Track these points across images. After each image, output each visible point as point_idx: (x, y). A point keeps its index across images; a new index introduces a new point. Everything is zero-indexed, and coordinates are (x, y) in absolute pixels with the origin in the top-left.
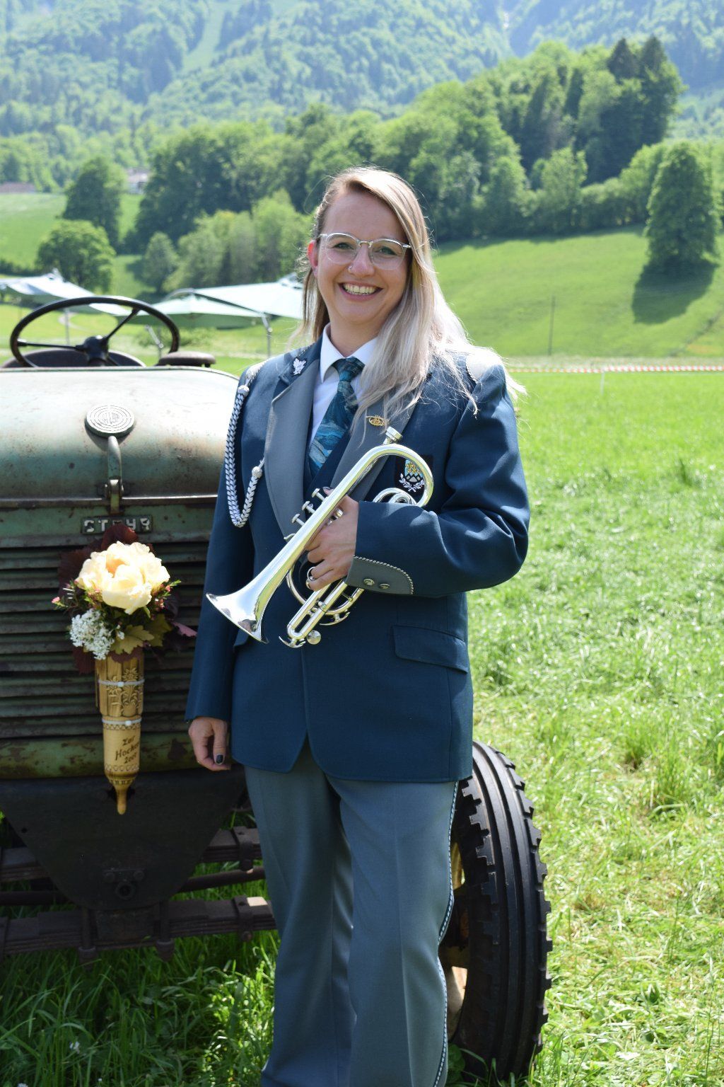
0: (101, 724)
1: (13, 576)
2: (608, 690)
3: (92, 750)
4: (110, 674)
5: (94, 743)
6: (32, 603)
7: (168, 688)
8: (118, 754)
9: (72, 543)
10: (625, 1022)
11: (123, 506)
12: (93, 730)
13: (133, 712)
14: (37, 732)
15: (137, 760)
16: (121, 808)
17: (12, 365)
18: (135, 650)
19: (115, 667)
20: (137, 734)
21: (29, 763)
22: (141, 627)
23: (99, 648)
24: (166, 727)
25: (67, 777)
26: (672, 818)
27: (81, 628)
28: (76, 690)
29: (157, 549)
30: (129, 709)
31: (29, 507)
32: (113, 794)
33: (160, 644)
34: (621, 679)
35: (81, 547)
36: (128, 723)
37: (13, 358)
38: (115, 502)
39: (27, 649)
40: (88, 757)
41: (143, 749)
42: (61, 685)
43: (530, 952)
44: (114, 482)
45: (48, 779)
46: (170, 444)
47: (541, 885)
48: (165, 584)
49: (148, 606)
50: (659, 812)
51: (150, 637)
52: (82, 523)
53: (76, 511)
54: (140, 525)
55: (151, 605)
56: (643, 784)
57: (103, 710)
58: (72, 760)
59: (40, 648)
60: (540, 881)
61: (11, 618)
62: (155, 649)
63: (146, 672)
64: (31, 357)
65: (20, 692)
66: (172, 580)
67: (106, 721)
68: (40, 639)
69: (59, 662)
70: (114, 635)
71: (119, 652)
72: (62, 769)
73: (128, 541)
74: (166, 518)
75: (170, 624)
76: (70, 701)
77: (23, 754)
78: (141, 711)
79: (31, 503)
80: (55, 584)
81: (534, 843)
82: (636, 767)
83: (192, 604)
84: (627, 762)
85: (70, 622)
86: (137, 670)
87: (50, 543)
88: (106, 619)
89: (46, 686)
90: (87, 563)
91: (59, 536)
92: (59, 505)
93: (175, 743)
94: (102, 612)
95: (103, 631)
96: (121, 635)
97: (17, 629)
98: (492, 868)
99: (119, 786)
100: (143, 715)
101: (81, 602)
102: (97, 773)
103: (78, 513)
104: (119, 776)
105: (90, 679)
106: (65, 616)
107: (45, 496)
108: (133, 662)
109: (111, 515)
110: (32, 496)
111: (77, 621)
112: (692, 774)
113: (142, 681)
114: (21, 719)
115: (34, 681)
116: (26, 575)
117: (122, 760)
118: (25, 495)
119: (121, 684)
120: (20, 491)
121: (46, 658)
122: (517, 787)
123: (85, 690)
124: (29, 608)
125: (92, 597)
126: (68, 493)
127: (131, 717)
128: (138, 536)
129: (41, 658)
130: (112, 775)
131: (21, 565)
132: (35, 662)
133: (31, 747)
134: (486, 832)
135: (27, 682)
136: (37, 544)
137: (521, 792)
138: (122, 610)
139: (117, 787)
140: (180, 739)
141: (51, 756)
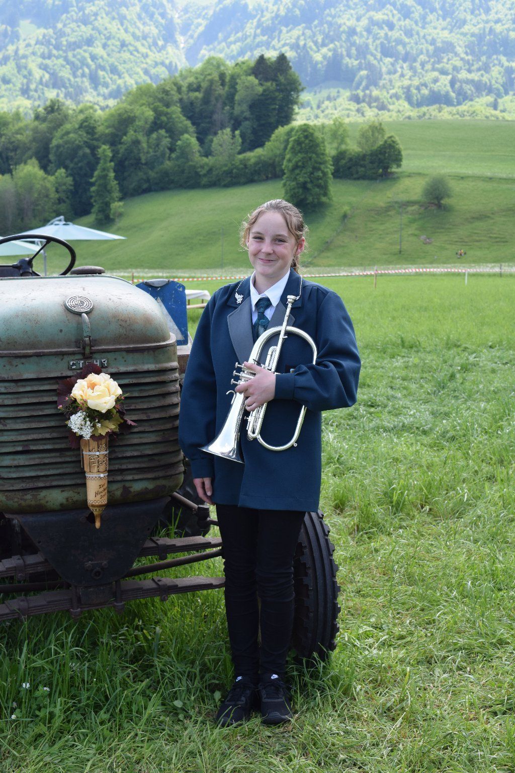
0: (85, 478)
3: (79, 493)
4: (91, 448)
5: (80, 489)
6: (41, 410)
7: (120, 456)
8: (96, 494)
9: (64, 375)
11: (92, 352)
12: (79, 481)
13: (104, 469)
14: (48, 484)
15: (106, 496)
16: (98, 525)
18: (108, 433)
19: (94, 444)
20: (106, 482)
21: (43, 502)
22: (107, 421)
23: (87, 433)
24: (119, 478)
25: (64, 509)
26: (371, 538)
27: (75, 421)
28: (68, 459)
29: (114, 376)
30: (102, 468)
31: (38, 355)
32: (91, 518)
33: (117, 430)
35: (70, 377)
36: (102, 475)
38: (87, 350)
39: (40, 436)
40: (76, 497)
41: (108, 492)
42: (60, 457)
43: (329, 592)
44: (87, 339)
45: (53, 511)
46: (114, 316)
48: (120, 396)
50: (363, 534)
51: (113, 427)
52: (69, 363)
53: (65, 357)
54: (101, 363)
55: (114, 407)
56: (349, 520)
57: (86, 469)
58: (67, 499)
59: (47, 436)
61: (30, 419)
62: (115, 434)
63: (109, 447)
65: (37, 461)
66: (124, 393)
67: (88, 475)
69: (58, 443)
70: (94, 426)
71: (97, 435)
72: (62, 505)
73: (97, 373)
74: (115, 359)
75: (122, 418)
76: (65, 465)
77: (39, 497)
78: (107, 469)
79: (40, 353)
80: (55, 399)
83: (132, 408)
85: (69, 419)
86: (106, 445)
87: (52, 375)
88: (88, 417)
89: (51, 457)
90: (75, 386)
91: (56, 371)
92: (56, 354)
93: (124, 487)
94: (88, 412)
95: (88, 423)
96: (99, 425)
97: (34, 425)
98: (306, 547)
99: (97, 512)
100: (108, 471)
101: (74, 406)
102: (83, 505)
103: (66, 358)
104: (97, 506)
105: (76, 453)
106: (66, 416)
107: (47, 349)
108: (104, 441)
109: (85, 357)
110: (39, 349)
111: (73, 418)
113: (108, 452)
114: (38, 477)
115: (45, 455)
117: (99, 497)
118: (35, 348)
119: (98, 453)
120: (32, 346)
123: (74, 459)
124: (41, 413)
125: (81, 404)
126: (59, 346)
127: (102, 472)
128: (103, 369)
129: (48, 442)
130: (93, 506)
131: (36, 388)
132: (45, 444)
133: (43, 493)
135: (41, 455)
136: (44, 376)
138: (98, 411)
139: (95, 513)
140: (127, 484)
141: (56, 497)
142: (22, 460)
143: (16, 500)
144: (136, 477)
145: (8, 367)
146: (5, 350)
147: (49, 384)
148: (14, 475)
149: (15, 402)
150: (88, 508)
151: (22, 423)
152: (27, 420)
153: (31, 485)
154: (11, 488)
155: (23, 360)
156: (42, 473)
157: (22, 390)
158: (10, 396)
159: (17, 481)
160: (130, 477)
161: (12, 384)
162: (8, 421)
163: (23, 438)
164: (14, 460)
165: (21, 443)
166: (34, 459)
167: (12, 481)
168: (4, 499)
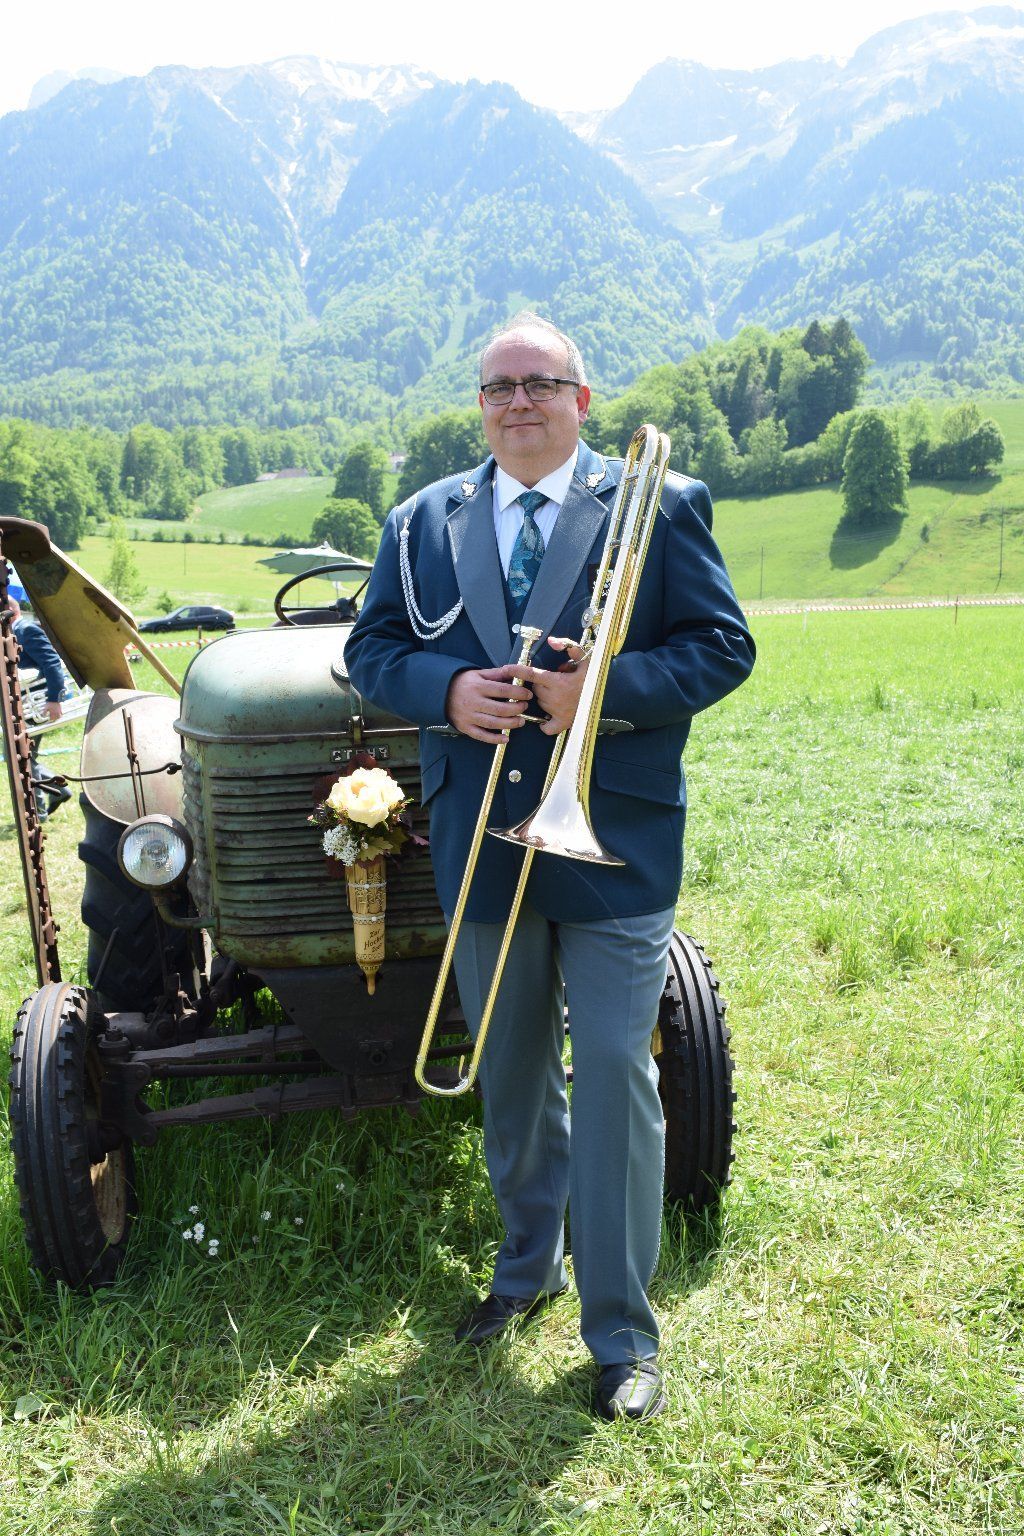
0: (352, 920)
1: (275, 799)
2: (803, 885)
3: (344, 942)
4: (358, 878)
5: (347, 936)
6: (291, 821)
7: (407, 889)
8: (367, 945)
9: (323, 770)
10: (807, 1162)
11: (364, 738)
12: (346, 925)
13: (378, 909)
14: (300, 928)
15: (382, 949)
16: (371, 989)
17: (278, 625)
18: (377, 857)
19: (361, 872)
20: (382, 928)
21: (294, 954)
22: (381, 838)
23: (347, 857)
24: (406, 921)
25: (325, 965)
26: (855, 994)
27: (331, 840)
28: (330, 893)
29: (394, 773)
30: (374, 907)
31: (286, 741)
32: (364, 978)
33: (398, 852)
34: (815, 877)
35: (331, 773)
36: (374, 919)
37: (278, 620)
38: (357, 735)
39: (289, 859)
40: (343, 948)
41: (388, 941)
42: (318, 889)
44: (356, 718)
45: (310, 967)
47: (726, 1046)
48: (400, 802)
49: (387, 820)
50: (844, 989)
51: (389, 847)
52: (331, 753)
53: (326, 743)
54: (378, 753)
55: (389, 820)
56: (829, 966)
57: (353, 908)
58: (329, 950)
59: (299, 858)
60: (725, 1042)
61: (276, 834)
62: (394, 856)
63: (387, 877)
64: (293, 618)
65: (284, 895)
66: (406, 798)
67: (356, 917)
68: (301, 850)
69: (316, 869)
71: (364, 859)
72: (321, 958)
73: (369, 767)
74: (400, 747)
75: (406, 835)
76: (326, 902)
77: (289, 946)
78: (384, 909)
79: (288, 738)
80: (311, 805)
81: (720, 1011)
82: (824, 951)
84: (818, 947)
85: (323, 836)
86: (380, 874)
87: (305, 771)
88: (352, 833)
89: (304, 890)
90: (335, 786)
91: (312, 765)
92: (311, 739)
93: (415, 936)
94: (349, 827)
95: (350, 842)
96: (365, 846)
97: (280, 843)
98: (684, 1033)
99: (369, 971)
100: (386, 911)
101: (331, 819)
102: (350, 961)
103: (327, 745)
104: (368, 963)
105: (341, 883)
106: (319, 831)
107: (301, 732)
108: (376, 868)
109: (354, 746)
110: (288, 732)
111: (328, 834)
112: (871, 956)
113: (384, 884)
114: (287, 918)
115: (296, 886)
116: (286, 798)
117: (370, 949)
118: (283, 732)
119: (367, 886)
120: (278, 729)
121: (305, 866)
122: (705, 965)
123: (338, 892)
124: (290, 826)
125: (340, 814)
126: (318, 728)
127: (375, 914)
128: (379, 762)
129: (301, 867)
130: (362, 962)
131: (282, 790)
132: (297, 870)
133: (295, 941)
134: (679, 1003)
135: (290, 886)
136: (294, 771)
137: (708, 969)
138: (365, 825)
139: (367, 972)
140: (419, 930)
141: (312, 948)
142: (263, 892)
143: (257, 949)
144: (431, 920)
145: (245, 758)
146: (240, 733)
147: (303, 783)
148: (254, 914)
149: (253, 809)
150: (356, 964)
151: (264, 839)
152: (271, 835)
153: (276, 930)
154: (250, 932)
155: (265, 749)
156: (293, 913)
157: (262, 791)
158: (247, 801)
159: (258, 922)
160: (422, 921)
161: (252, 783)
162: (245, 837)
163: (266, 861)
164: (253, 892)
165: (265, 868)
166: (282, 891)
167: (251, 923)
168: (241, 946)
